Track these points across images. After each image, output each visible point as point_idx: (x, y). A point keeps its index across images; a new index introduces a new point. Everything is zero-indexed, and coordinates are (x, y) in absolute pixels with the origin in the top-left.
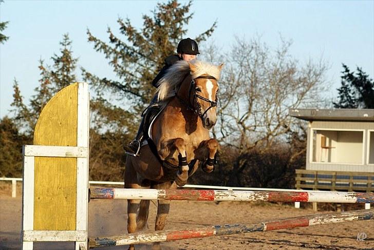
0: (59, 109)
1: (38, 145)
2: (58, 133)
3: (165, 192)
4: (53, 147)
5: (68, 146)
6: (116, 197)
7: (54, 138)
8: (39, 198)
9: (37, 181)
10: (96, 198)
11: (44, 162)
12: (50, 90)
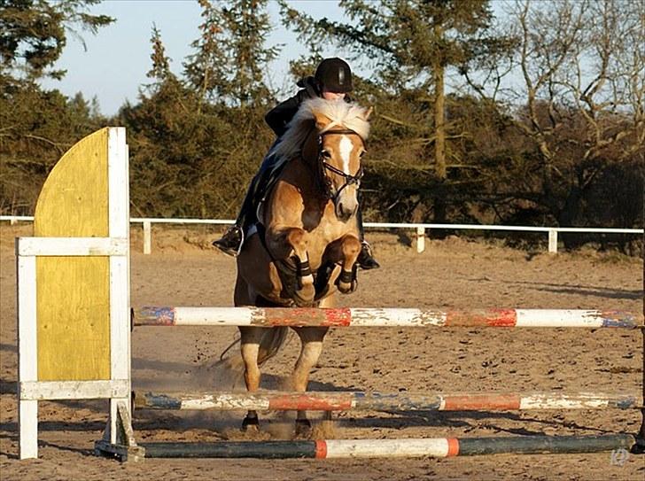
0: (76, 175)
1: (41, 236)
2: (75, 215)
3: (264, 314)
4: (68, 239)
5: (93, 236)
6: (178, 322)
7: (69, 223)
8: (46, 327)
9: (41, 297)
10: (144, 324)
11: (52, 264)
12: (220, 45)
